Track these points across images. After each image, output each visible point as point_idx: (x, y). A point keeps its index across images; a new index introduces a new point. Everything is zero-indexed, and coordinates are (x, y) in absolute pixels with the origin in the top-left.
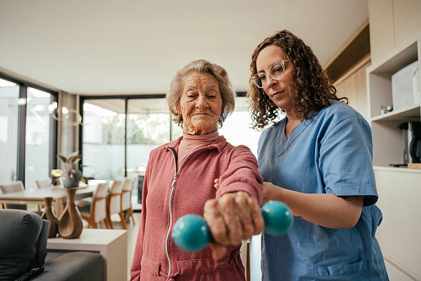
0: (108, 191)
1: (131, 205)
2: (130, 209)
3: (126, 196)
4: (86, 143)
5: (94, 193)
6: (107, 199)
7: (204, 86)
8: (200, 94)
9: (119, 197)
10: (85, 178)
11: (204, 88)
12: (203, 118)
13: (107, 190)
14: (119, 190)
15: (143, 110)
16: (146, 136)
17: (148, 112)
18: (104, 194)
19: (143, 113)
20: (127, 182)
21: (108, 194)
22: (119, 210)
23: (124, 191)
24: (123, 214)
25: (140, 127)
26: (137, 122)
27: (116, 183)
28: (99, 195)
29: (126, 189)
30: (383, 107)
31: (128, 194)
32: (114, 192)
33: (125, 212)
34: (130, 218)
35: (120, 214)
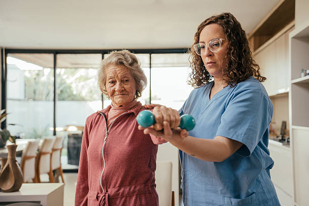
0: (38, 150)
1: (61, 164)
2: (59, 168)
3: (56, 154)
4: (10, 99)
5: (24, 152)
6: (36, 158)
7: (119, 76)
8: (118, 81)
9: (48, 156)
10: (12, 137)
11: (119, 77)
12: (121, 98)
13: (36, 149)
14: (49, 149)
15: (72, 64)
16: (75, 93)
17: (76, 66)
18: (34, 153)
19: (71, 68)
20: (57, 140)
21: (37, 152)
22: (48, 170)
23: (54, 150)
24: (52, 174)
25: (68, 81)
26: (65, 77)
27: (46, 141)
28: (29, 154)
29: (56, 147)
30: (303, 70)
31: (58, 152)
32: (44, 150)
33: (54, 171)
34: (60, 178)
35: (49, 174)
